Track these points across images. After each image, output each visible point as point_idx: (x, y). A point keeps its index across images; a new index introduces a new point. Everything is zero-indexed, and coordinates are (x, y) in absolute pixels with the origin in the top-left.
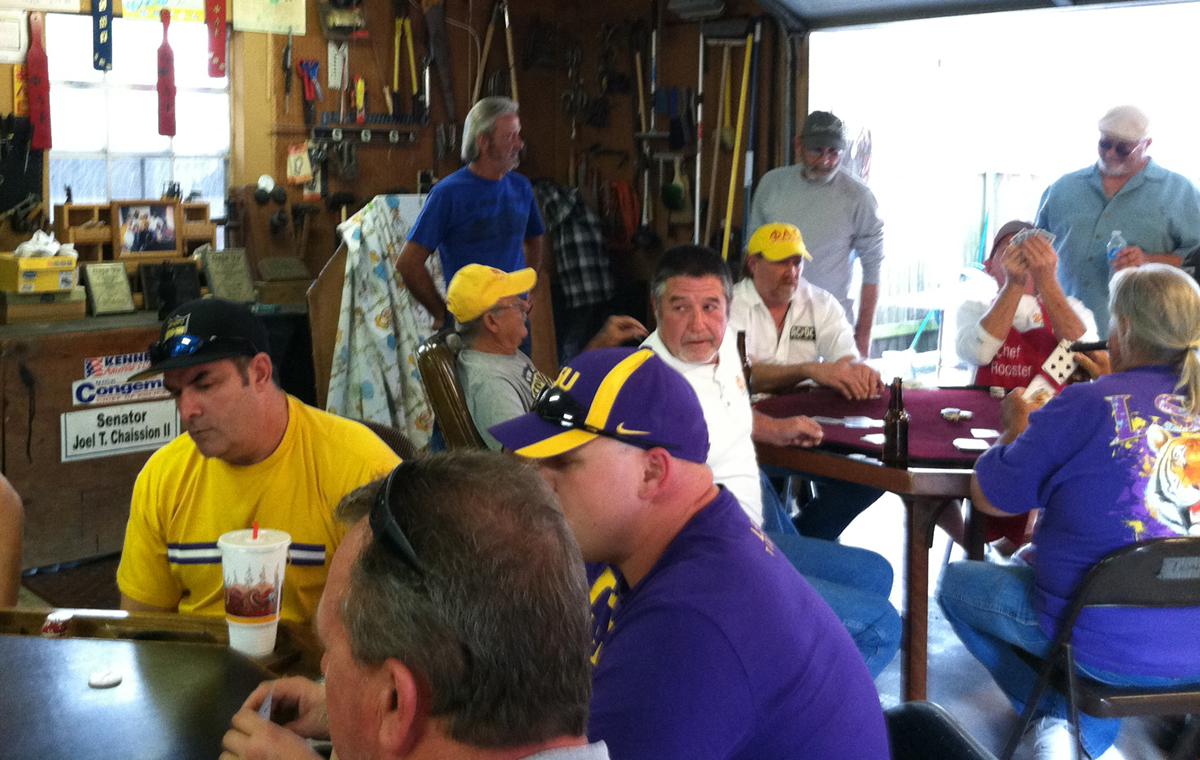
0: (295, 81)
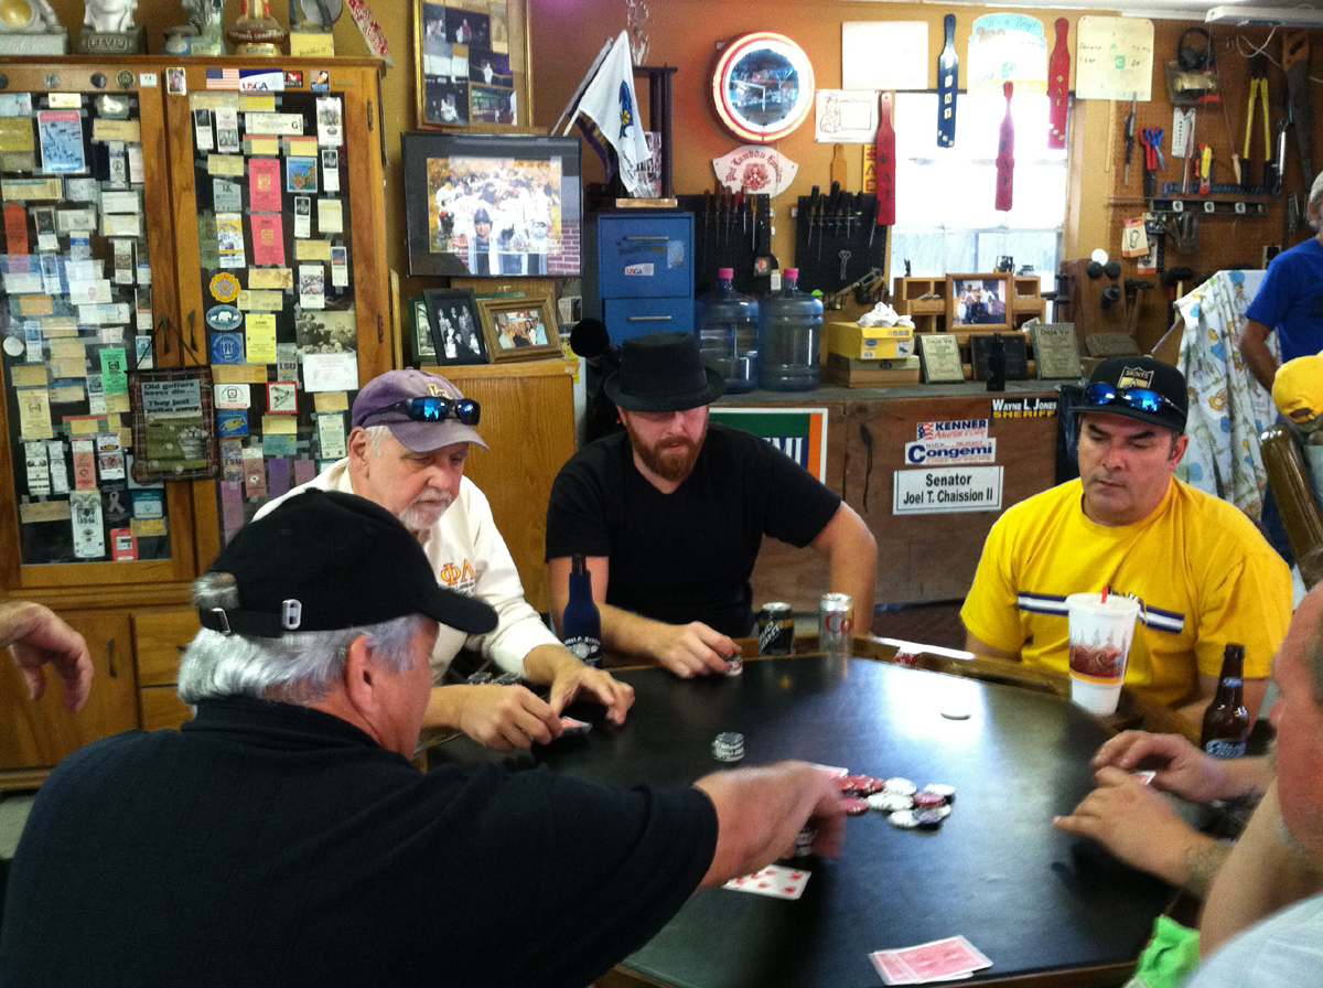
0: (1137, 150)
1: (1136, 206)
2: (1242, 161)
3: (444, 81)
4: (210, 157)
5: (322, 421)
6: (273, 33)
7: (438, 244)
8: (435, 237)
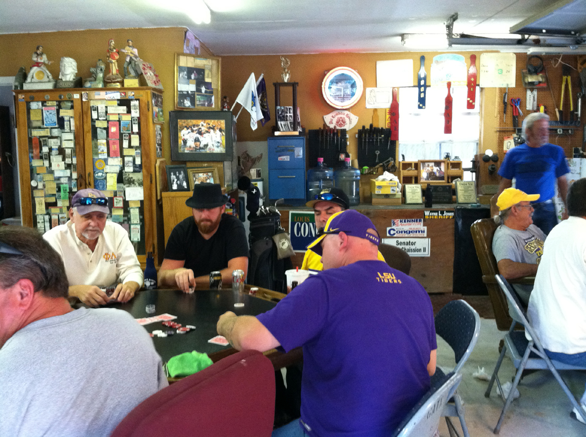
0: (509, 108)
1: (510, 131)
2: (560, 111)
3: (186, 93)
4: (96, 121)
5: (132, 211)
6: (119, 80)
7: (182, 149)
8: (181, 147)
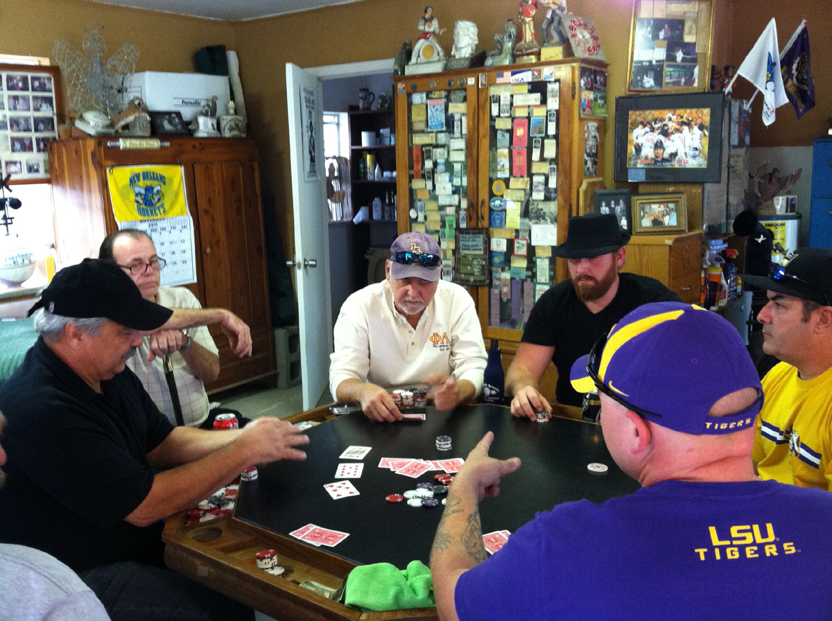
3: (647, 64)
4: (497, 119)
5: (538, 261)
7: (632, 162)
